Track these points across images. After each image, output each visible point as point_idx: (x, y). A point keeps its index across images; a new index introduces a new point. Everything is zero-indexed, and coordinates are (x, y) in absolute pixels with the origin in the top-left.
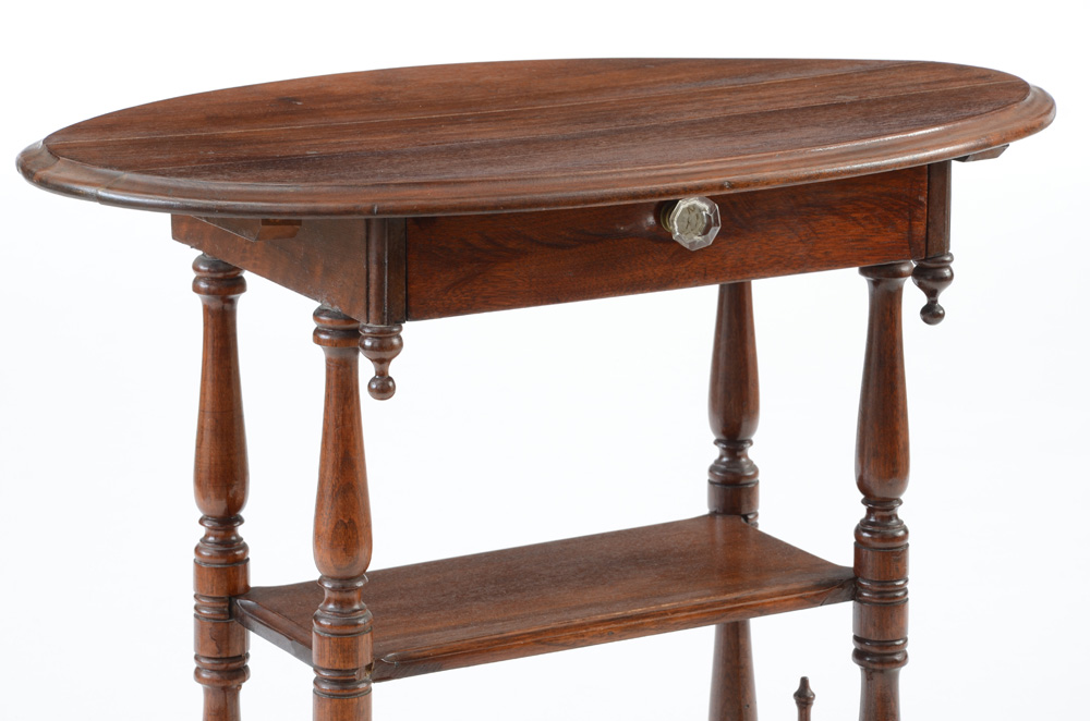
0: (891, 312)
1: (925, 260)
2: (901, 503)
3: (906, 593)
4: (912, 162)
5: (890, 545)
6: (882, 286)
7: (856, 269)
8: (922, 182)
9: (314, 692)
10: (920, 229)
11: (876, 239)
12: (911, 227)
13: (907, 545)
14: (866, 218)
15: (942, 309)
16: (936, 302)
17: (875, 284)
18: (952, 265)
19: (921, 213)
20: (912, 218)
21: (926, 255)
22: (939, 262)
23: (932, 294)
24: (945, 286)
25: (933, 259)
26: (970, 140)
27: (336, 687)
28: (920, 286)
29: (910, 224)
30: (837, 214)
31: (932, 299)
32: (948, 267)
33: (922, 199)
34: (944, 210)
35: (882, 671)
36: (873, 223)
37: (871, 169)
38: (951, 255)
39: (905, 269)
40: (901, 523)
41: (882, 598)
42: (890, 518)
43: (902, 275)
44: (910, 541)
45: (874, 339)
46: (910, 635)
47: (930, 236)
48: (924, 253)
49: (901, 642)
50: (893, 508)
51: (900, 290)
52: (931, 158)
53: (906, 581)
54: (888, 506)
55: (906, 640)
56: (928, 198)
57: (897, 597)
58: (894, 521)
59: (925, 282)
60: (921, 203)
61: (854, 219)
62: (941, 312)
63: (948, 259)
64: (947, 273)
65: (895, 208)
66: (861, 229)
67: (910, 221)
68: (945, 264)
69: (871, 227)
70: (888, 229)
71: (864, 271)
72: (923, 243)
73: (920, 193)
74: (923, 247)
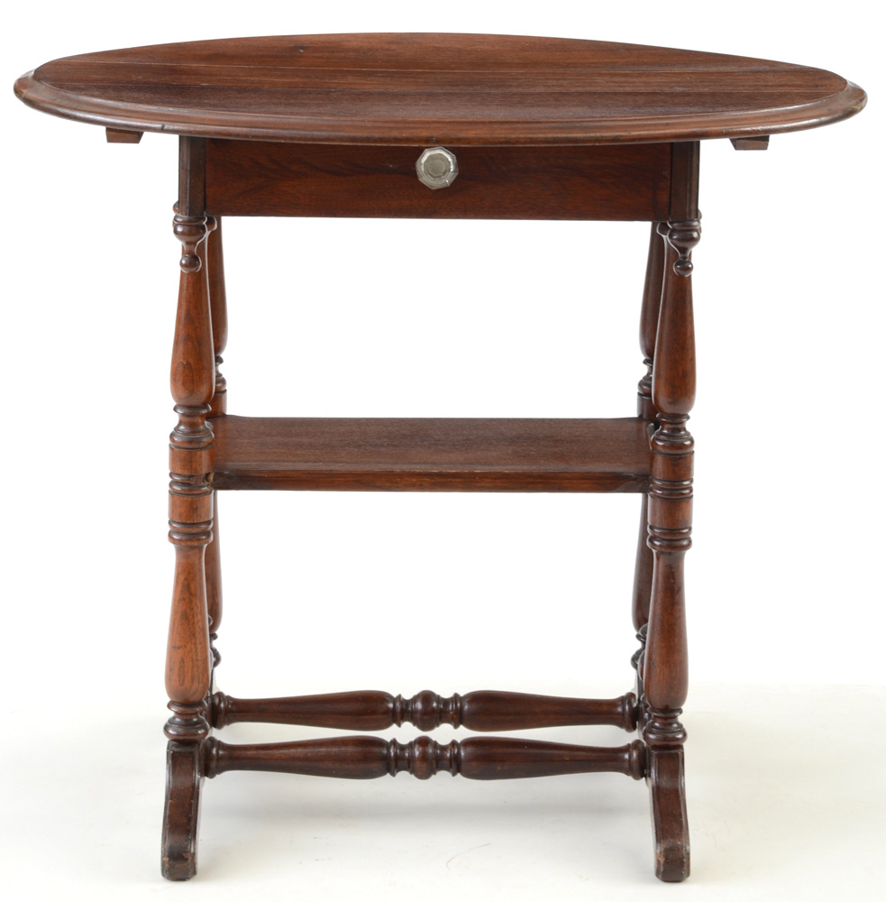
2: (688, 418)
3: (691, 491)
5: (679, 452)
9: (170, 492)
13: (693, 452)
27: (186, 488)
35: (670, 554)
40: (688, 434)
41: (671, 495)
42: (679, 430)
44: (695, 448)
46: (694, 525)
49: (686, 531)
50: (682, 423)
53: (692, 481)
54: (678, 420)
55: (690, 529)
57: (683, 494)
58: (683, 433)
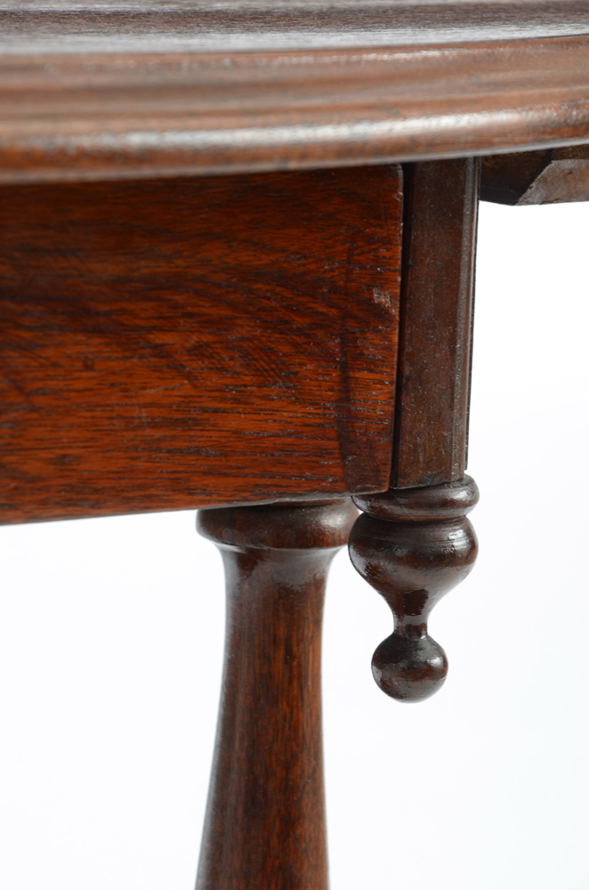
0: (289, 651)
1: (390, 496)
4: (346, 149)
6: (265, 570)
7: (189, 517)
8: (387, 242)
10: (376, 397)
11: (233, 422)
12: (346, 388)
14: (198, 351)
15: (439, 651)
16: (420, 629)
17: (245, 564)
18: (472, 516)
19: (380, 344)
20: (349, 362)
21: (394, 479)
22: (431, 505)
23: (409, 604)
24: (447, 582)
25: (415, 495)
26: (542, 100)
28: (374, 577)
29: (345, 380)
30: (98, 331)
31: (408, 619)
32: (461, 521)
33: (384, 298)
34: (453, 340)
36: (222, 370)
37: (194, 155)
38: (470, 483)
39: (336, 521)
43: (323, 540)
45: (239, 730)
47: (407, 422)
48: (386, 474)
51: (317, 586)
52: (412, 143)
56: (404, 299)
59: (386, 565)
60: (380, 313)
61: (161, 351)
62: (436, 661)
63: (461, 495)
64: (457, 539)
65: (299, 322)
66: (183, 387)
67: (344, 368)
68: (453, 514)
69: (215, 380)
70: (274, 391)
71: (212, 524)
72: (385, 440)
73: (381, 282)
74: (384, 455)
